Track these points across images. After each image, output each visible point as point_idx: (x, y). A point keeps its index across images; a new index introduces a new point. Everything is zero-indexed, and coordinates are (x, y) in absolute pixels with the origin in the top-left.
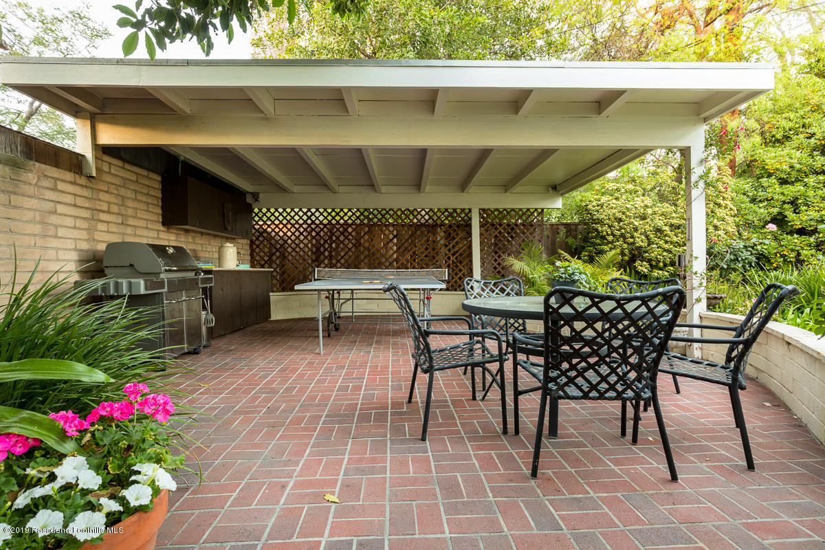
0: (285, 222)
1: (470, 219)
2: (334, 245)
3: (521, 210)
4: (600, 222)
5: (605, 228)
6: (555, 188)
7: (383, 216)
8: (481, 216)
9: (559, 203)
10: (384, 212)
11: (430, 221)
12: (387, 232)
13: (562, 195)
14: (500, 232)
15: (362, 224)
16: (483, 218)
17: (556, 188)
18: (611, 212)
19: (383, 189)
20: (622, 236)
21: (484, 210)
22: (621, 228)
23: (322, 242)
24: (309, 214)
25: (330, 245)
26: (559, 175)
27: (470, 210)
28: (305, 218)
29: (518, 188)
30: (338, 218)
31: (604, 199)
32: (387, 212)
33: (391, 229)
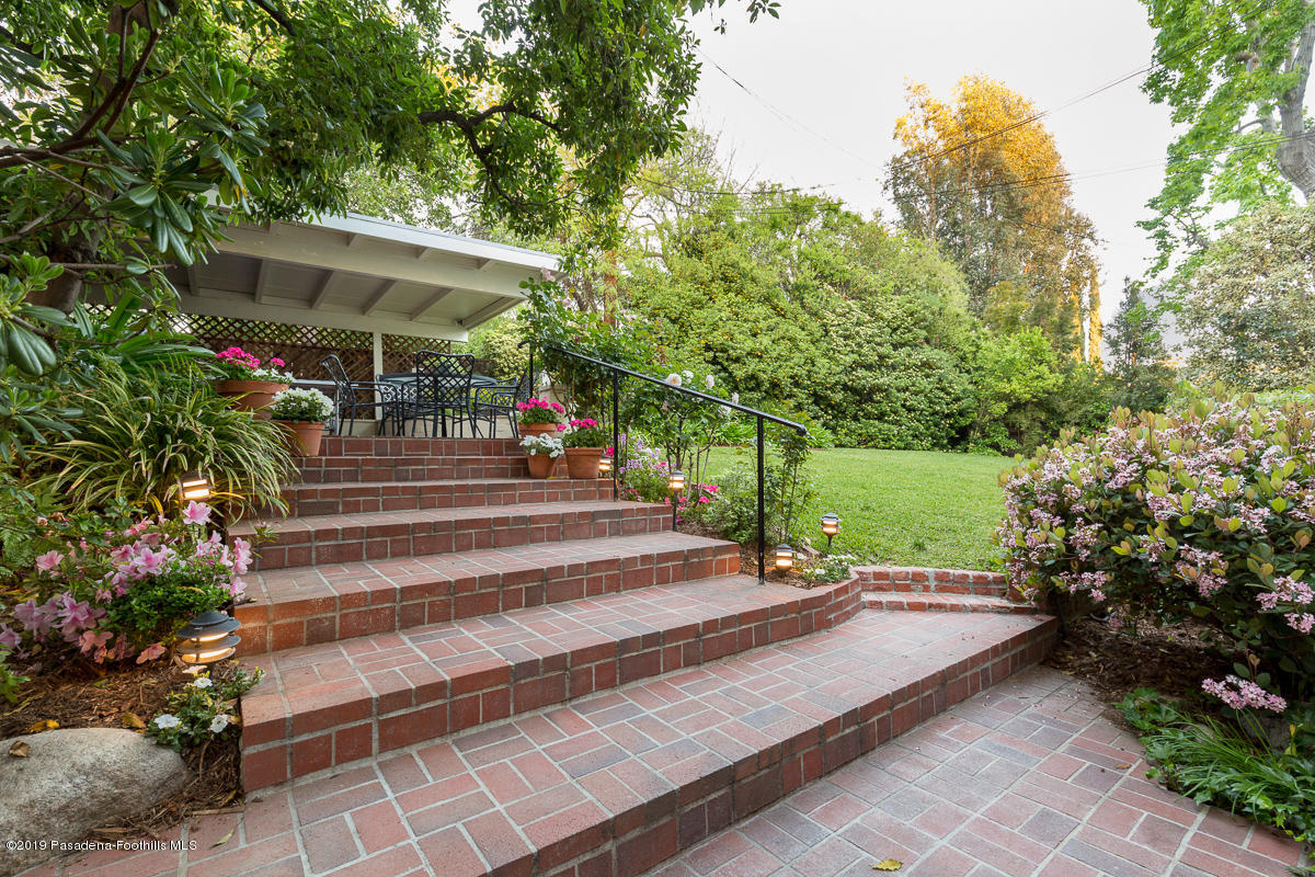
1: (372, 343)
3: (427, 340)
4: (499, 356)
5: (502, 361)
6: (460, 322)
8: (385, 343)
9: (465, 337)
13: (468, 329)
14: (405, 360)
16: (386, 344)
17: (462, 323)
18: (507, 348)
20: (516, 368)
21: (387, 336)
22: (515, 362)
26: (464, 310)
27: (371, 335)
29: (423, 317)
30: (262, 335)
31: (505, 337)
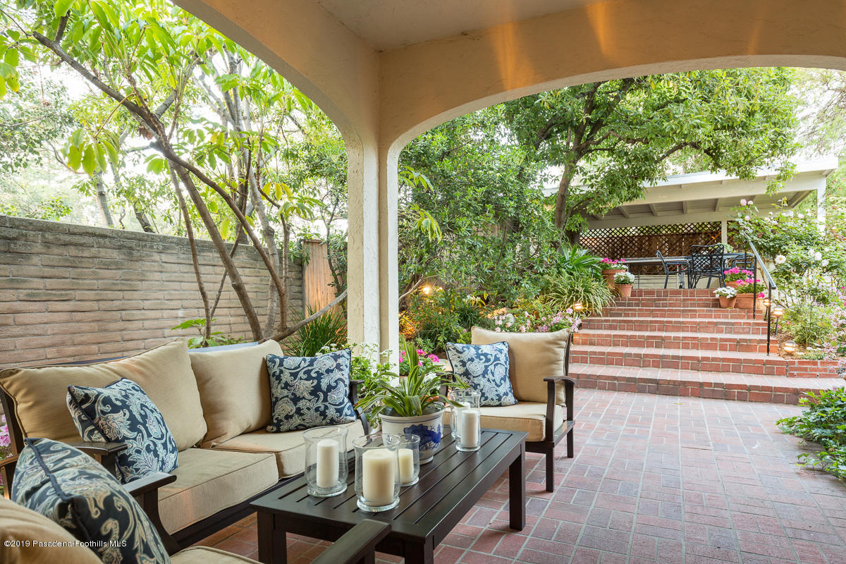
0: (596, 237)
2: (623, 252)
7: (659, 230)
10: (659, 228)
11: (692, 231)
12: (661, 240)
15: (645, 235)
19: (659, 214)
23: (616, 250)
24: (610, 231)
25: (621, 252)
27: (720, 223)
28: (608, 234)
32: (661, 227)
33: (664, 237)
